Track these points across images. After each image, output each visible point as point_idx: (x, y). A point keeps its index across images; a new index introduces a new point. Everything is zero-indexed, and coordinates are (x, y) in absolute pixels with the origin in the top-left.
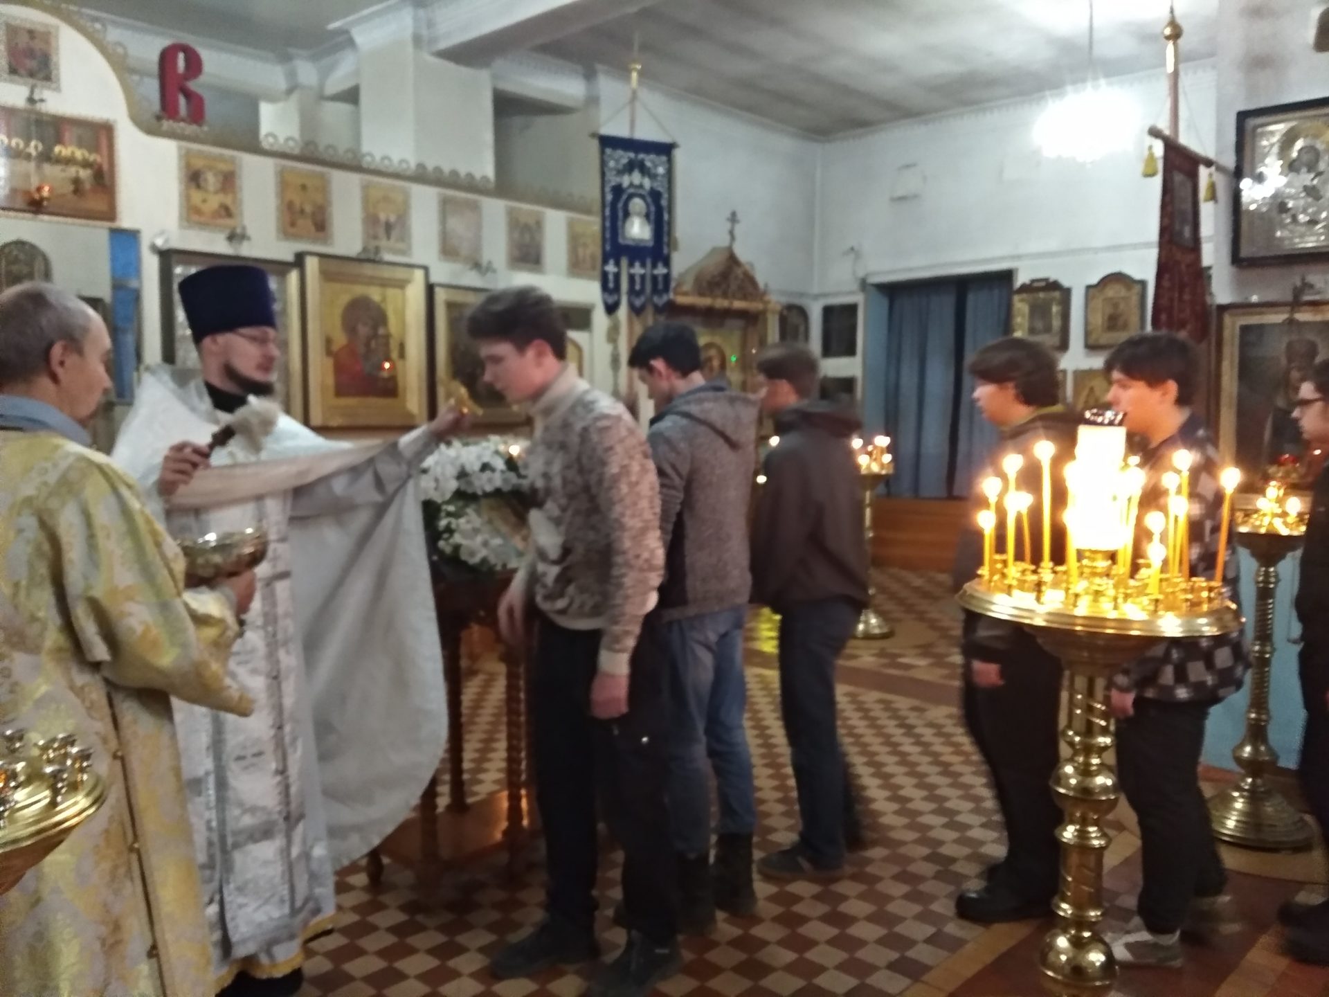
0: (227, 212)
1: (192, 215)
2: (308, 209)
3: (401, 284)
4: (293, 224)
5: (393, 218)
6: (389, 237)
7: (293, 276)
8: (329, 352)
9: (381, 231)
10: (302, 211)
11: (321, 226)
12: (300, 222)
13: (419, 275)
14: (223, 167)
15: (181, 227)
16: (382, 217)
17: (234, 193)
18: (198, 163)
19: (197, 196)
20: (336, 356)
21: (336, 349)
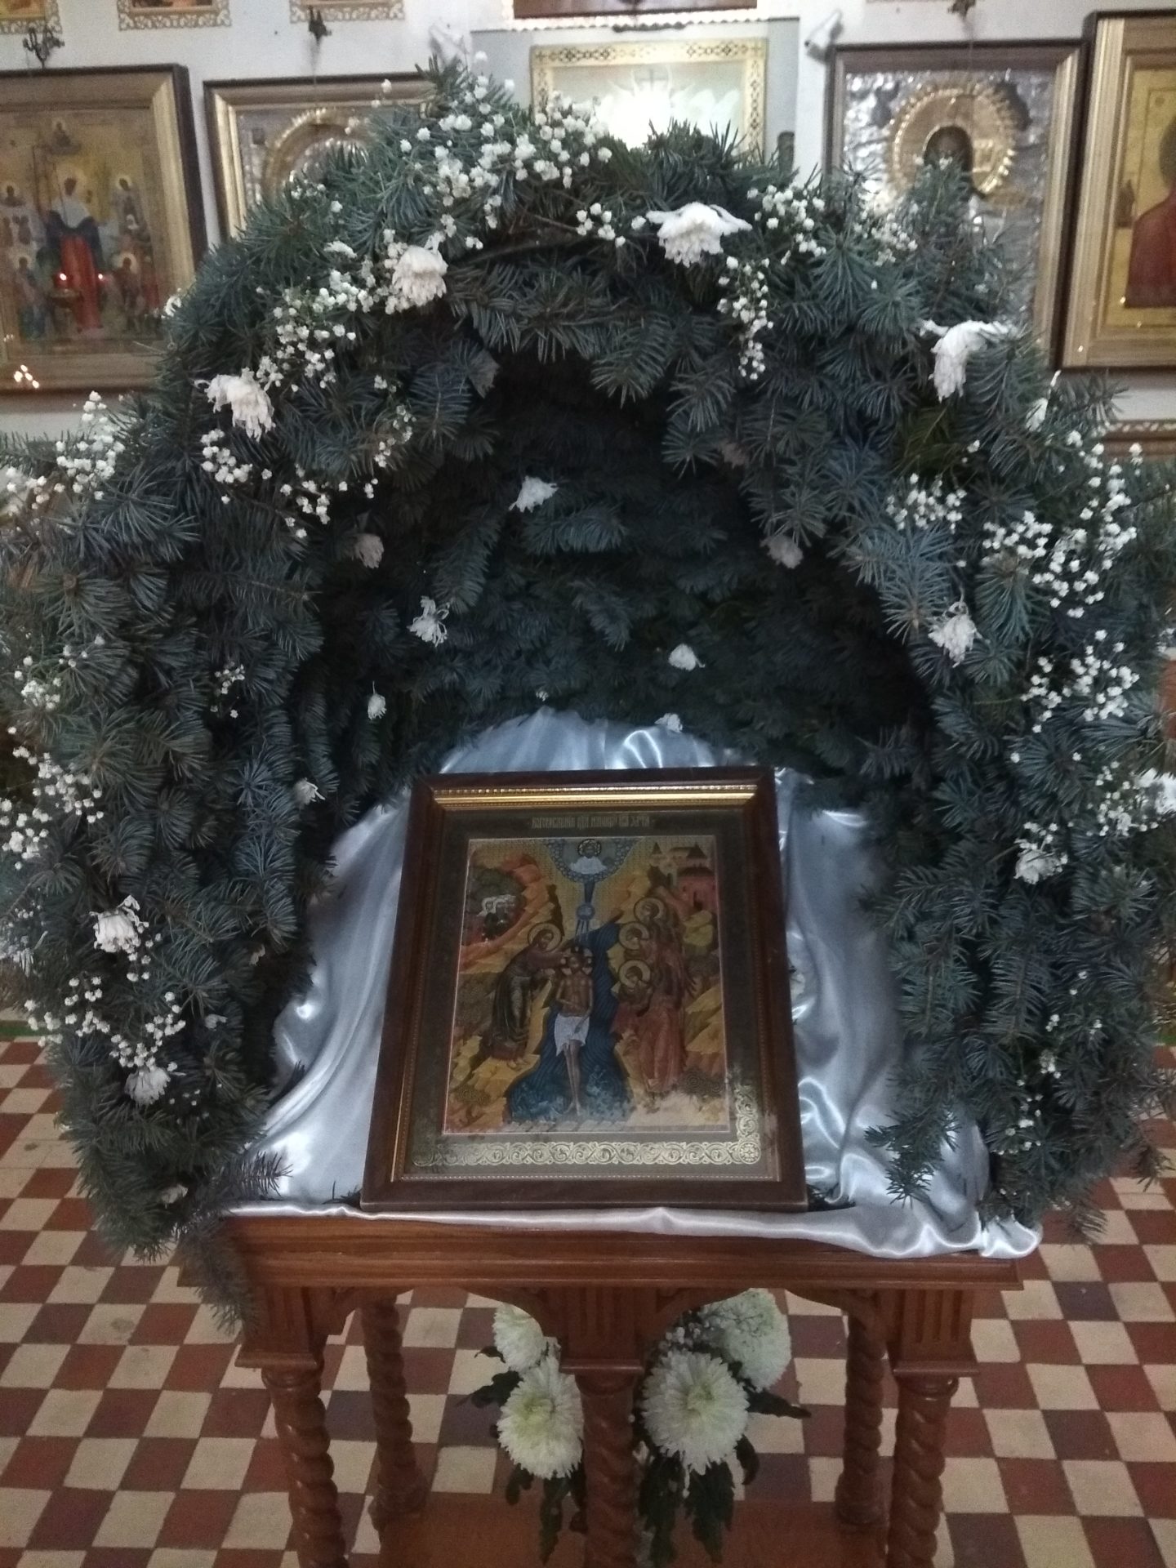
7: (1069, 64)
20: (1138, 226)
21: (1138, 210)
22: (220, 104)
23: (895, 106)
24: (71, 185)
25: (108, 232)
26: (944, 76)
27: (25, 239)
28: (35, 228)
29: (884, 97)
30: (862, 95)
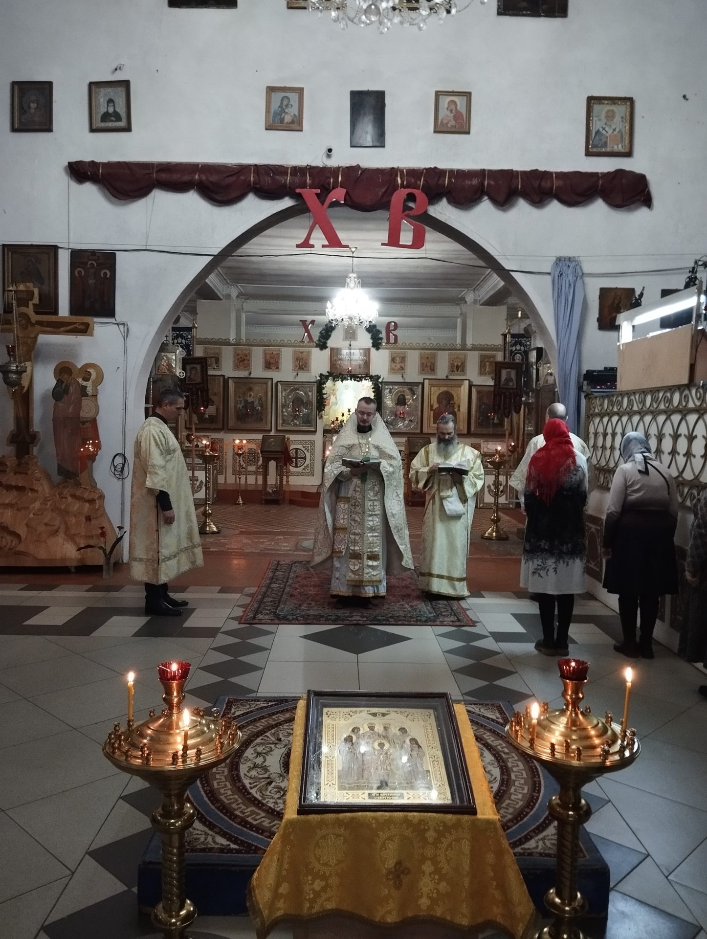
0: (402, 368)
1: (392, 370)
2: (429, 365)
3: (460, 386)
4: (423, 370)
5: (459, 364)
6: (457, 371)
7: (420, 386)
8: (431, 409)
9: (455, 369)
10: (427, 366)
11: (433, 369)
12: (426, 369)
13: (467, 382)
14: (402, 355)
15: (388, 374)
16: (456, 364)
17: (405, 363)
18: (394, 355)
19: (393, 365)
20: (434, 411)
21: (434, 408)
22: (279, 384)
23: (393, 390)
24: (250, 396)
25: (256, 403)
26: (400, 386)
27: (241, 403)
28: (242, 402)
29: (391, 389)
30: (387, 389)
